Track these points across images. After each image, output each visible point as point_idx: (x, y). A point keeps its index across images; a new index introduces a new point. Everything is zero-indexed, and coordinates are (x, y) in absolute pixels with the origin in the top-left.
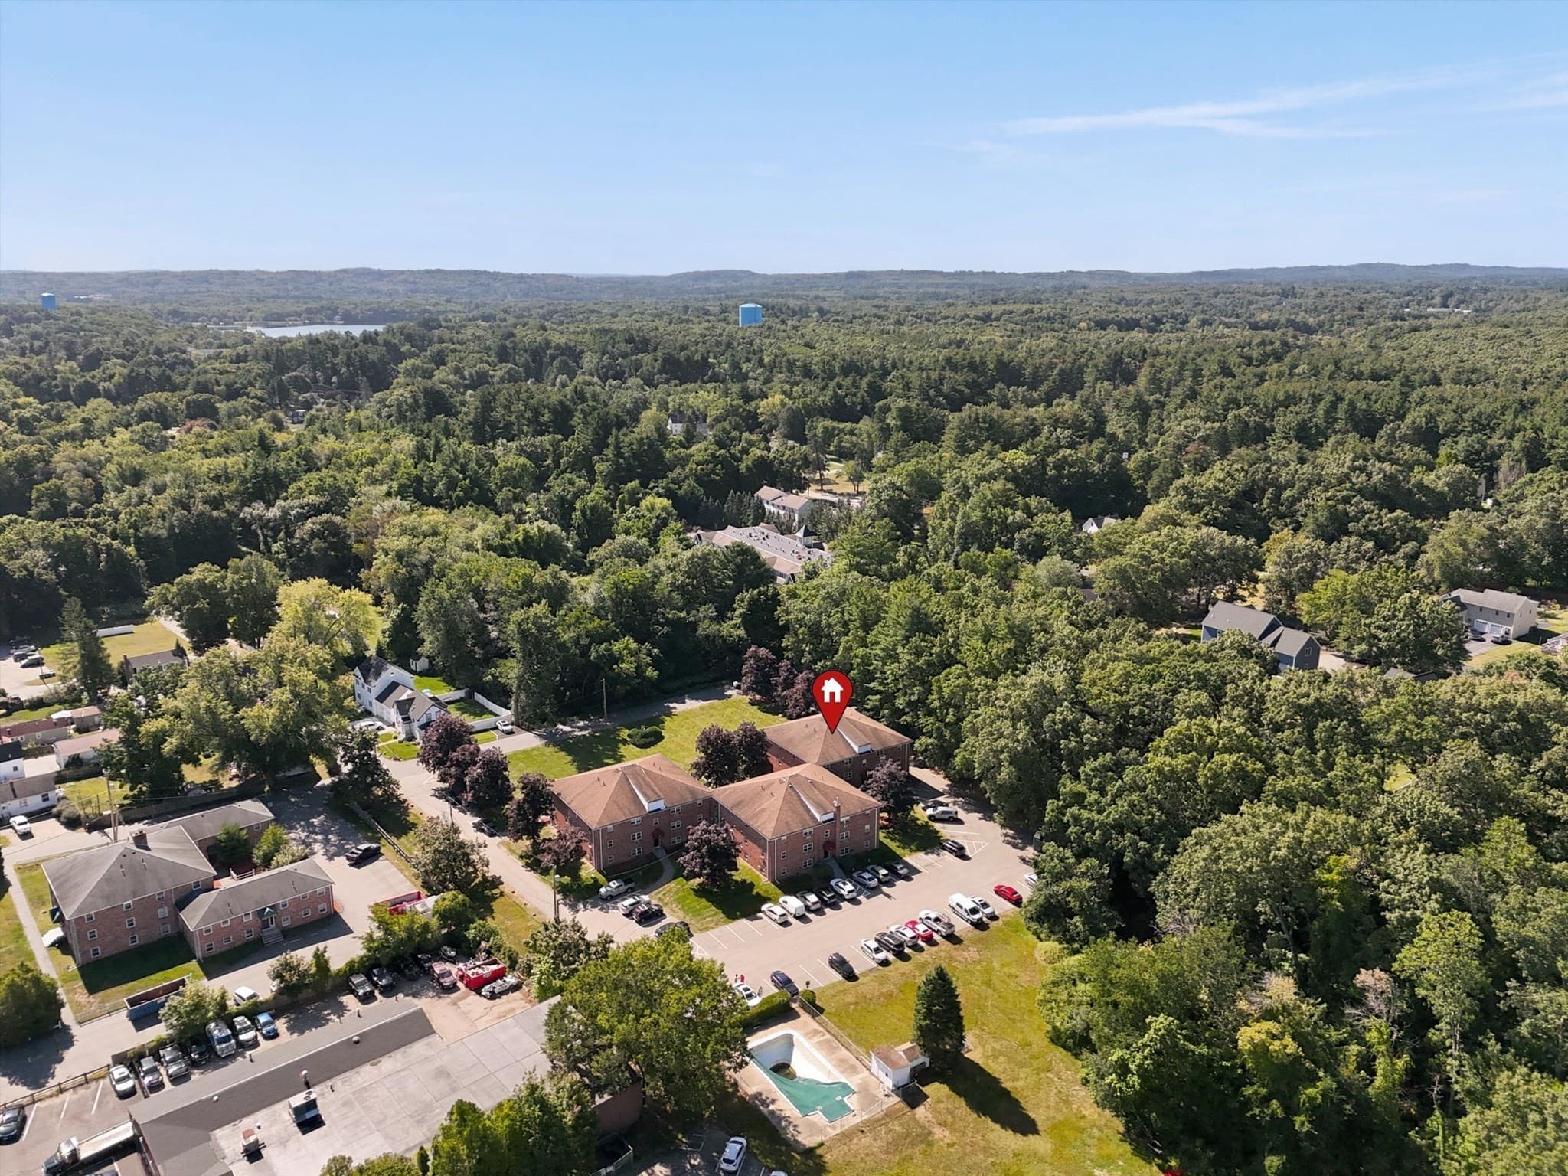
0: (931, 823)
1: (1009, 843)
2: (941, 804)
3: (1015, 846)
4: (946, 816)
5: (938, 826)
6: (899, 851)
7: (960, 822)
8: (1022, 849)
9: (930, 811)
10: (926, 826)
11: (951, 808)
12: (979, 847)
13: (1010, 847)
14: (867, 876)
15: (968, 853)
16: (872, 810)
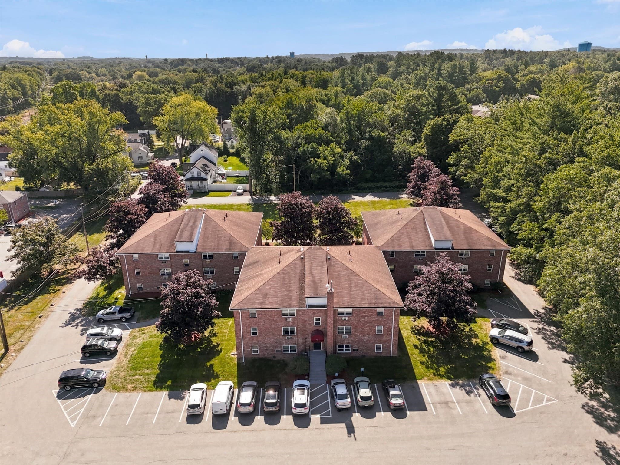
0: (490, 346)
1: (591, 411)
2: (517, 327)
3: (600, 420)
4: (515, 344)
5: (497, 353)
6: (418, 369)
7: (531, 356)
8: (611, 430)
9: (495, 332)
10: (480, 349)
11: (531, 335)
12: (538, 400)
13: (589, 418)
14: (341, 390)
15: (515, 405)
16: (389, 309)
